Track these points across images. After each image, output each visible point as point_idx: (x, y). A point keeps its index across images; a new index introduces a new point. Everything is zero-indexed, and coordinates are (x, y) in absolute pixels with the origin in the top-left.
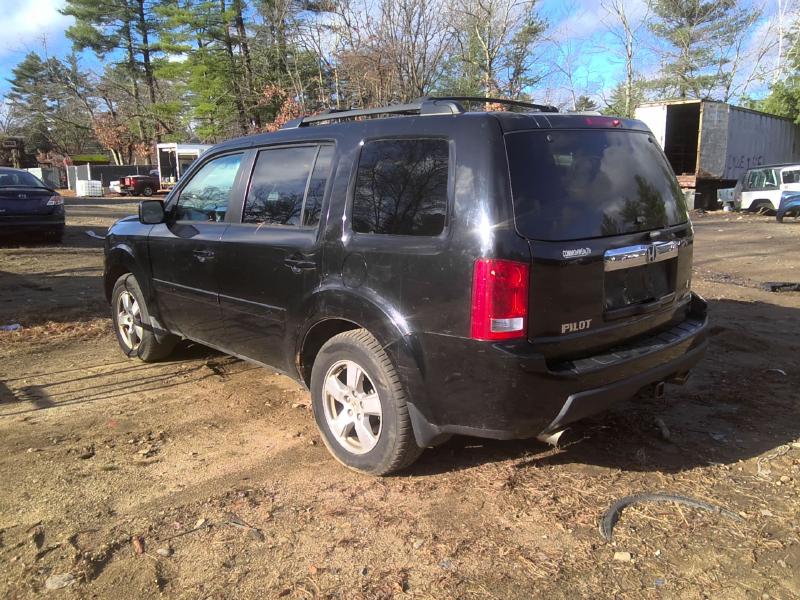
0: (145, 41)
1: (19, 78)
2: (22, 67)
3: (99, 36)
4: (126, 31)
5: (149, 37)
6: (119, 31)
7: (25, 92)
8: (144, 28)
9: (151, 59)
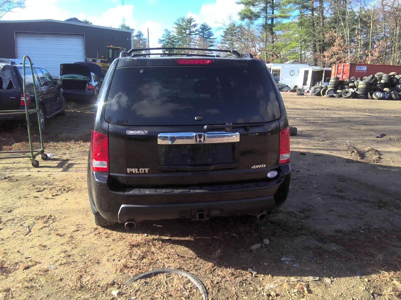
0: (273, 13)
1: (226, 35)
2: (228, 30)
3: (252, 13)
4: (265, 9)
5: (275, 11)
6: (262, 10)
7: (227, 41)
8: (273, 7)
9: (274, 22)
